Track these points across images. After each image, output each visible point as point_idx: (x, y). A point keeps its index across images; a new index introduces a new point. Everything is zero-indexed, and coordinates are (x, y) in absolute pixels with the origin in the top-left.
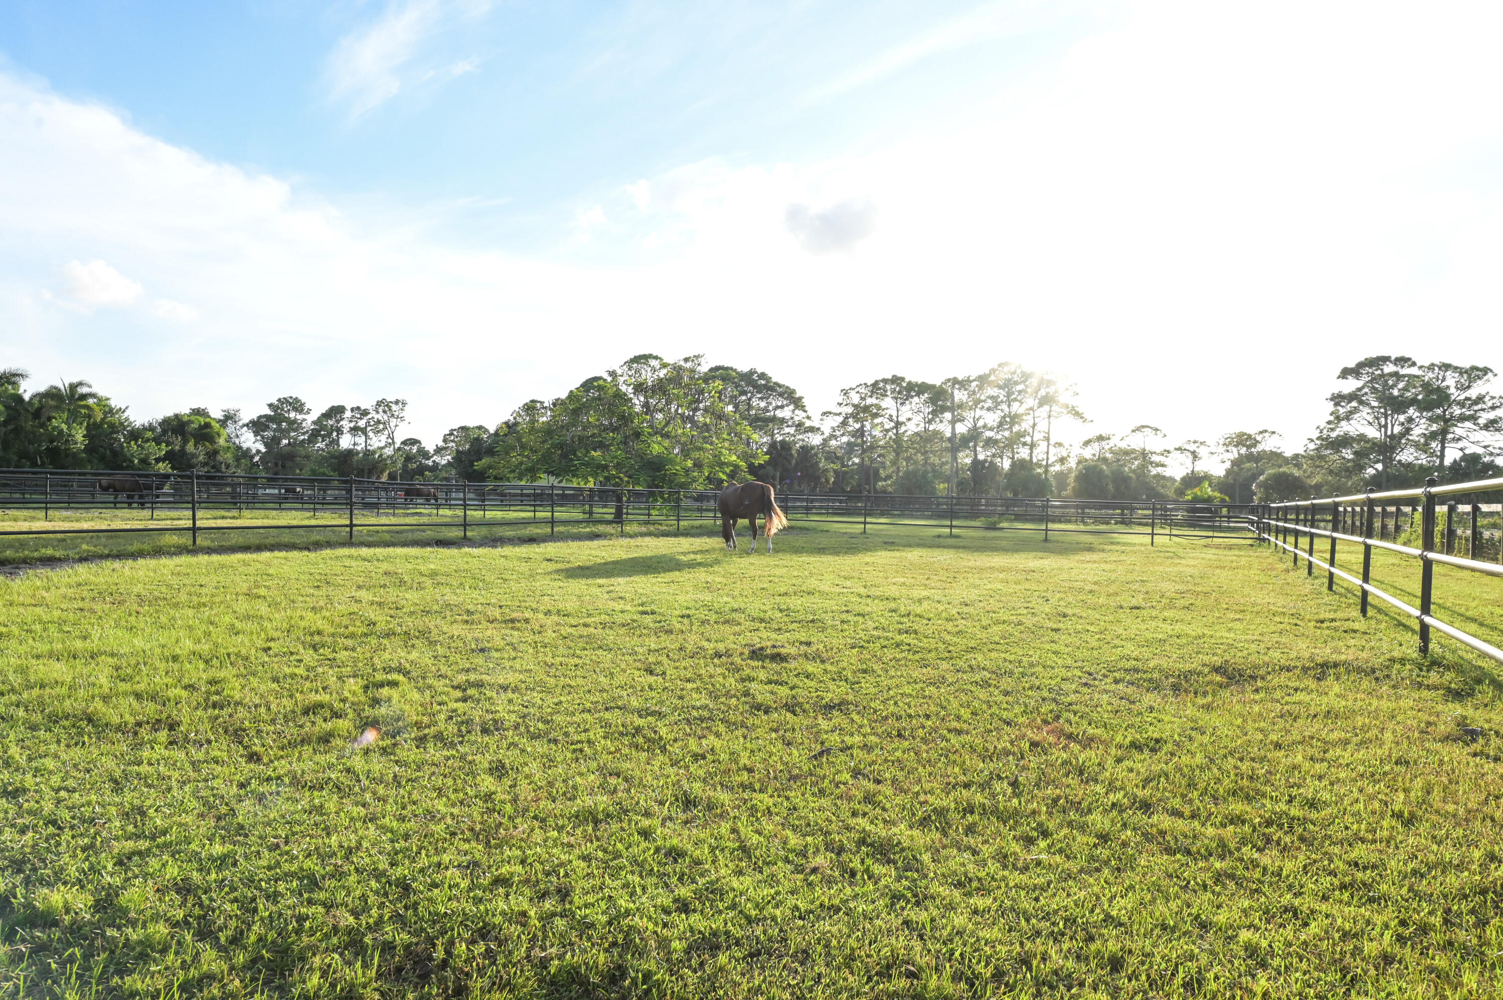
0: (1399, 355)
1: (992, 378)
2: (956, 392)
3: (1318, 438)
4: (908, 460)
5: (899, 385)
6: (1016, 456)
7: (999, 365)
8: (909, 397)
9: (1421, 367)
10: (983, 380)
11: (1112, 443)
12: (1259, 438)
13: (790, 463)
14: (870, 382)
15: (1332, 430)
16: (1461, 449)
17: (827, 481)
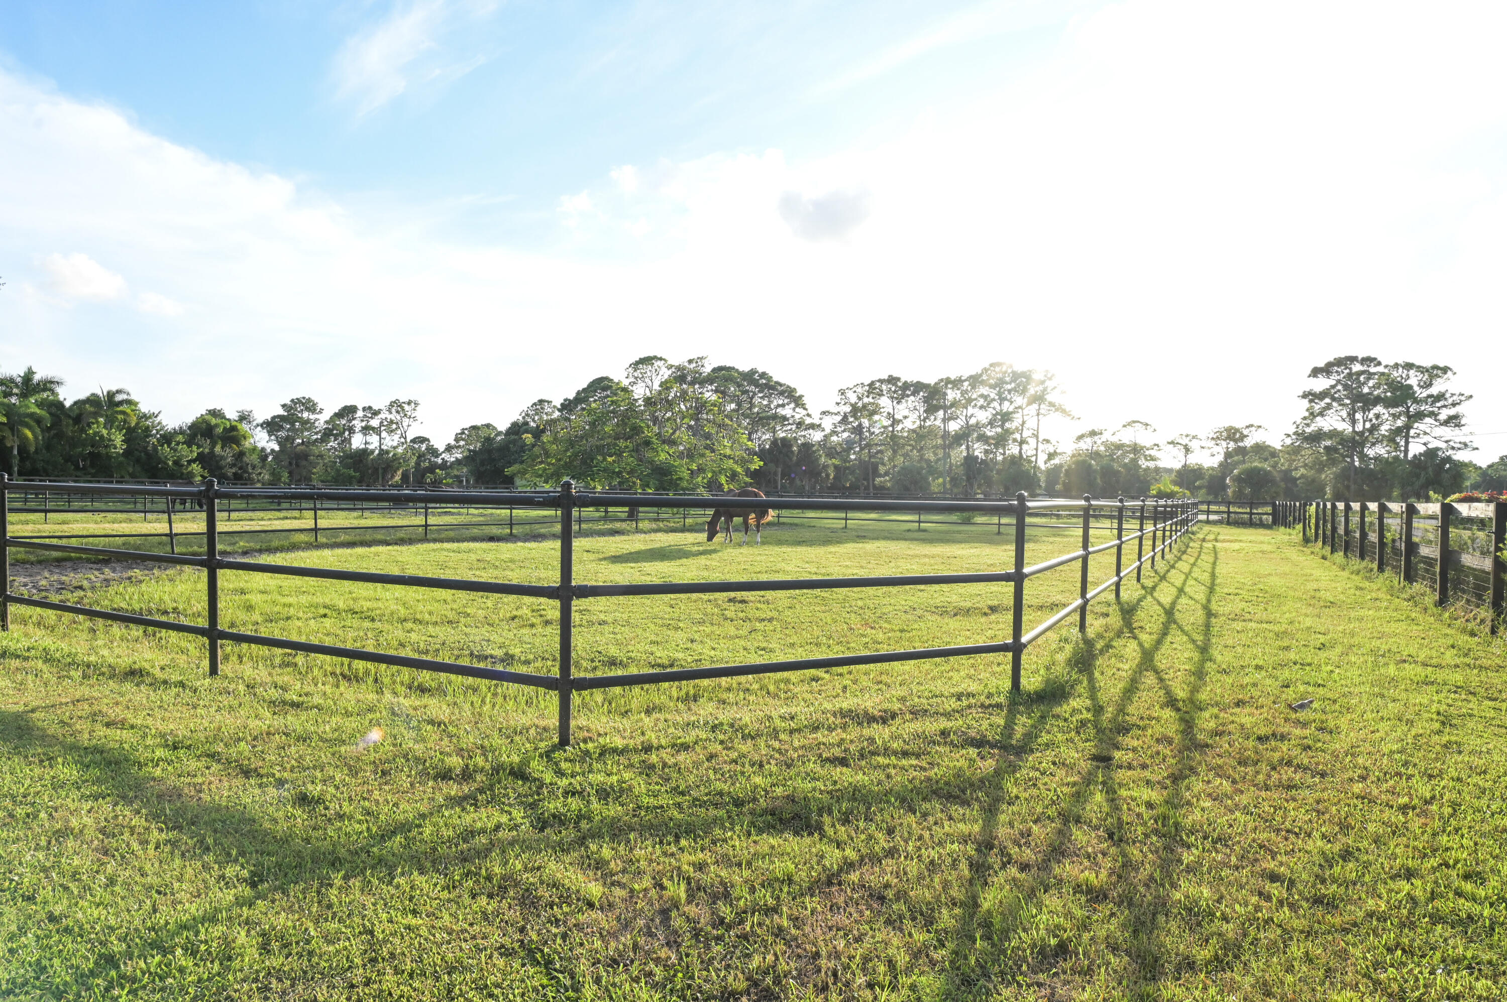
0: (1365, 356)
1: (984, 377)
2: (949, 392)
3: (1295, 433)
4: (905, 455)
5: (895, 384)
6: (1007, 452)
7: (991, 365)
8: (904, 396)
9: (1386, 366)
10: (975, 380)
11: (1104, 438)
12: (1245, 432)
13: (791, 459)
14: (867, 382)
15: (1308, 425)
16: (1425, 444)
17: (828, 475)
